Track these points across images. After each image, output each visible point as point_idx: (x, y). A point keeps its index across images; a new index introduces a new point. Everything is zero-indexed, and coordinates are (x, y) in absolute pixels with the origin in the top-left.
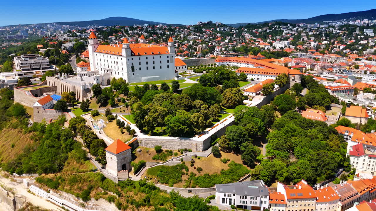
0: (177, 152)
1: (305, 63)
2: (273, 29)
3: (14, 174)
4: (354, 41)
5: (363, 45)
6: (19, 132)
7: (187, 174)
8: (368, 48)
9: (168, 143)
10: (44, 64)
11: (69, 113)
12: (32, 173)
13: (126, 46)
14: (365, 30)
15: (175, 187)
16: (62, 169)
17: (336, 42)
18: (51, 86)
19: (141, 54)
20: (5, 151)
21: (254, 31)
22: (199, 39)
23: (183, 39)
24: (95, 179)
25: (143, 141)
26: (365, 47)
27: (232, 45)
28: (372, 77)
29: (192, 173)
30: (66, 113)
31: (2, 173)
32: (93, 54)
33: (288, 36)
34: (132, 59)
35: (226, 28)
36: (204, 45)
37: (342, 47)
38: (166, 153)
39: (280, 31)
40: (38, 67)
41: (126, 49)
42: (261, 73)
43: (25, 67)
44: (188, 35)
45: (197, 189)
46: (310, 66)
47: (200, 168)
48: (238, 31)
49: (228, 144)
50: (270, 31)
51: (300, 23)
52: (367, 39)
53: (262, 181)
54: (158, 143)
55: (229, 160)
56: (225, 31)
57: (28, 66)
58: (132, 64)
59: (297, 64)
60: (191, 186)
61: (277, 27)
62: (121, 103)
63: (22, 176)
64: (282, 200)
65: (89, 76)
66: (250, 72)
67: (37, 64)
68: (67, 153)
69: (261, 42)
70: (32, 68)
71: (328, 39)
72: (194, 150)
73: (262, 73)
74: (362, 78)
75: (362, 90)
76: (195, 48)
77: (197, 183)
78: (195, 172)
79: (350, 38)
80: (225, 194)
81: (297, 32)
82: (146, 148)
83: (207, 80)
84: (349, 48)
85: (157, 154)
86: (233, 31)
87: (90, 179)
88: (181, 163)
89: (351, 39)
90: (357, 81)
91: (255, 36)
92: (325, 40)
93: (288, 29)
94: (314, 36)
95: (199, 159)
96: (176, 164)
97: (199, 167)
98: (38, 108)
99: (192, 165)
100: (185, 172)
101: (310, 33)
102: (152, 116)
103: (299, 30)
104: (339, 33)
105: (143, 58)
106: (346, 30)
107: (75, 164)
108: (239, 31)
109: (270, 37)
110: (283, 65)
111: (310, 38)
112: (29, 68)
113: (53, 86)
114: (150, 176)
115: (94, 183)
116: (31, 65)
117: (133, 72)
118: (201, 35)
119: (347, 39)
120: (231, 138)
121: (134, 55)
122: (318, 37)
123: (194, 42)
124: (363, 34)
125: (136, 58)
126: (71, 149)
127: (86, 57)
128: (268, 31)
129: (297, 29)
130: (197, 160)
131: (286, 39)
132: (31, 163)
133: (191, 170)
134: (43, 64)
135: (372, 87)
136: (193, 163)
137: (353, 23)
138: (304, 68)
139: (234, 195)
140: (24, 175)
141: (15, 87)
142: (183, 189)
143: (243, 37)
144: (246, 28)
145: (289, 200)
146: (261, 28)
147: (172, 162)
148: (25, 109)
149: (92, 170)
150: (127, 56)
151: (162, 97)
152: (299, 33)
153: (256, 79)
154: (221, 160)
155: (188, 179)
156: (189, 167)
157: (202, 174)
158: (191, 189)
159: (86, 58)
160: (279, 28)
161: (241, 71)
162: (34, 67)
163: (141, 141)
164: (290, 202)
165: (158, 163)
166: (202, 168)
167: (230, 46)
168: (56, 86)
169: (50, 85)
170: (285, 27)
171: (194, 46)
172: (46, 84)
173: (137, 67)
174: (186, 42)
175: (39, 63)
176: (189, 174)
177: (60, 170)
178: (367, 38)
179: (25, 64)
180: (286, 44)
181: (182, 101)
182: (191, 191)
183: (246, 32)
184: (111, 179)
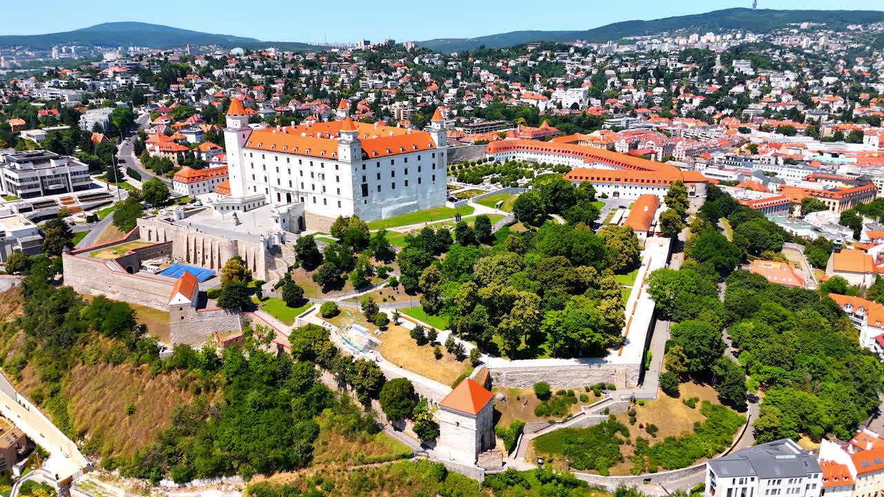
0: (584, 392)
1: (651, 142)
2: (541, 58)
3: (163, 482)
4: (718, 87)
5: (739, 97)
6: (132, 372)
7: (629, 443)
8: (750, 103)
9: (561, 375)
10: (76, 177)
11: (256, 312)
12: (221, 476)
13: (351, 136)
14: (734, 62)
15: (613, 475)
16: (311, 458)
17: (681, 90)
18: (154, 241)
19: (380, 154)
20: (111, 426)
21: (499, 64)
22: (386, 88)
23: (349, 87)
24: (423, 477)
25: (504, 375)
26: (744, 100)
27: (470, 100)
28: (797, 170)
29: (639, 440)
30: (251, 315)
31: (125, 484)
32: (239, 152)
33: (579, 75)
34: (364, 167)
35: (434, 57)
36: (406, 103)
37: (697, 102)
38: (561, 398)
39: (557, 63)
40: (62, 186)
41: (352, 144)
42: (622, 180)
43: (30, 187)
44: (358, 78)
45: (664, 475)
46: (662, 149)
47: (653, 426)
48: (460, 63)
49: (688, 365)
50: (534, 65)
51: (576, 42)
52: (743, 83)
53: (789, 440)
54: (538, 376)
55: (697, 400)
56: (433, 63)
57: (37, 186)
58: (364, 178)
59: (634, 146)
60: (647, 468)
61: (548, 54)
62: (375, 278)
63: (188, 485)
64: (846, 478)
65: (245, 211)
66: (598, 179)
67: (58, 178)
68: (310, 417)
69: (523, 91)
70: (46, 188)
71: (662, 83)
72: (619, 384)
73: (626, 180)
74: (776, 174)
75: (798, 204)
76: (387, 110)
77: (660, 461)
78: (645, 435)
79: (708, 81)
80: (734, 480)
81: (595, 66)
82: (512, 391)
83: (534, 207)
84: (712, 104)
85: (539, 401)
86: (452, 66)
87: (408, 480)
88: (606, 417)
89: (711, 83)
90: (769, 180)
91: (506, 78)
92: (659, 85)
93: (573, 60)
94: (634, 75)
95: (642, 405)
96: (597, 423)
97: (650, 423)
98: (181, 309)
99: (633, 422)
100: (624, 438)
101: (623, 70)
102: (521, 316)
103: (598, 61)
104: (682, 68)
105: (385, 162)
106: (693, 62)
107: (342, 443)
108: (463, 65)
109: (537, 79)
110: (605, 147)
111: (625, 80)
112: (40, 189)
113: (162, 240)
114: (547, 456)
115: (420, 485)
116: (44, 180)
117: (365, 198)
118: (391, 77)
119: (702, 82)
120: (695, 352)
121: (366, 158)
122: (640, 78)
123: (379, 95)
124: (732, 70)
125: (370, 164)
126: (320, 410)
127: (165, 149)
128: (530, 64)
129: (594, 60)
130: (639, 409)
131: (577, 84)
132: (217, 452)
133: (635, 432)
134: (74, 177)
135: (818, 196)
136: (633, 415)
137: (685, 41)
138: (653, 155)
139: (753, 479)
140: (195, 482)
141: (67, 253)
142: (632, 478)
143: (477, 78)
144: (477, 56)
145: (859, 476)
146: (514, 58)
147: (586, 416)
148: (133, 311)
149: (404, 456)
150: (354, 160)
151: (501, 263)
152: (601, 69)
153: (611, 196)
154: (684, 402)
155: (635, 453)
156: (628, 425)
157: (661, 438)
158: (650, 474)
159: (165, 152)
160: (552, 57)
161: (581, 178)
162: (51, 187)
163: (499, 374)
164: (860, 479)
165: (552, 423)
166: (656, 425)
167: (465, 103)
168: (169, 239)
169: (150, 239)
170: (565, 54)
171: (385, 107)
172: (138, 237)
173: (372, 184)
174: (358, 94)
175: (63, 175)
176: (634, 442)
177: (307, 462)
178: (742, 79)
179: (28, 180)
180: (581, 94)
181: (556, 273)
182: (649, 480)
183: (482, 67)
184: (462, 473)
